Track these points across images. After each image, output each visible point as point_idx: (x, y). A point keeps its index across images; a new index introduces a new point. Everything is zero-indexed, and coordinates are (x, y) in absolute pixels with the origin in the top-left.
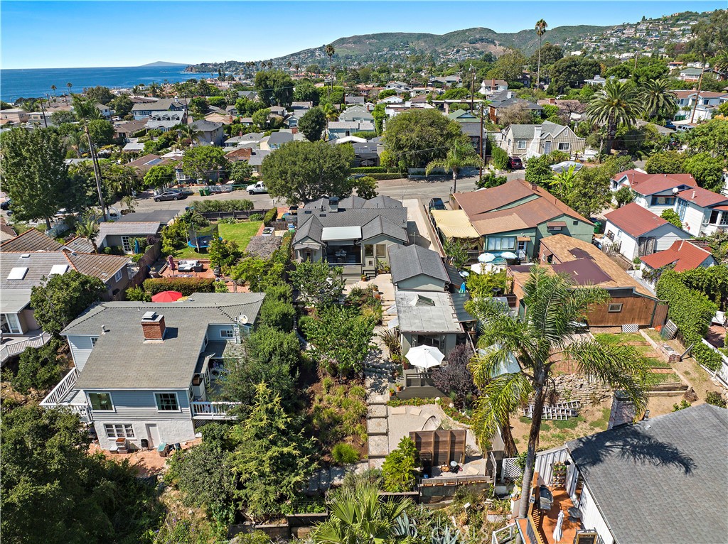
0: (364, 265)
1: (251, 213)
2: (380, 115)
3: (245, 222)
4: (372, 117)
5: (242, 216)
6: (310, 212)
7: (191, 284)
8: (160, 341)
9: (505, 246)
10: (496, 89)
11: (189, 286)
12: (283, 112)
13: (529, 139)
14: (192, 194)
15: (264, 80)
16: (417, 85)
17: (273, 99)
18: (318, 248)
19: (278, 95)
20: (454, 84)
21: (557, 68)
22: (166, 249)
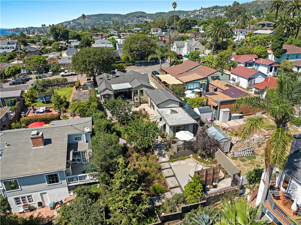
0: (134, 100)
1: (67, 84)
2: (114, 41)
3: (64, 88)
4: (110, 42)
5: (62, 86)
6: (102, 78)
7: (47, 118)
8: (42, 147)
9: (195, 87)
10: (157, 31)
11: (46, 119)
12: (65, 44)
13: (183, 47)
14: (31, 79)
15: (55, 30)
16: (122, 32)
17: (59, 38)
18: (112, 94)
19: (62, 36)
20: (138, 31)
21: (180, 23)
22: (27, 103)
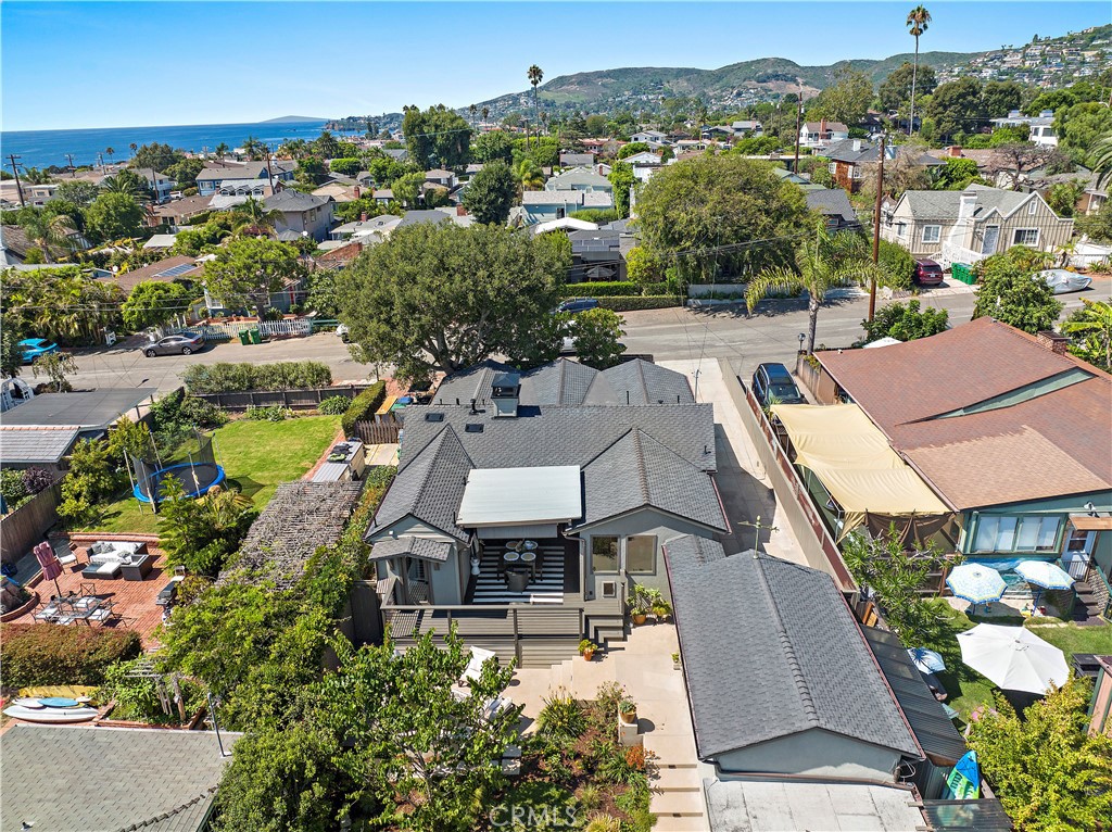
0: (590, 596)
1: (324, 395)
2: (624, 179)
3: (308, 417)
5: (304, 402)
6: (441, 418)
9: (1029, 540)
10: (829, 137)
12: (449, 180)
13: (946, 222)
14: (226, 340)
15: (419, 125)
16: (683, 138)
17: (434, 158)
19: (444, 151)
20: (748, 133)
21: (939, 100)
